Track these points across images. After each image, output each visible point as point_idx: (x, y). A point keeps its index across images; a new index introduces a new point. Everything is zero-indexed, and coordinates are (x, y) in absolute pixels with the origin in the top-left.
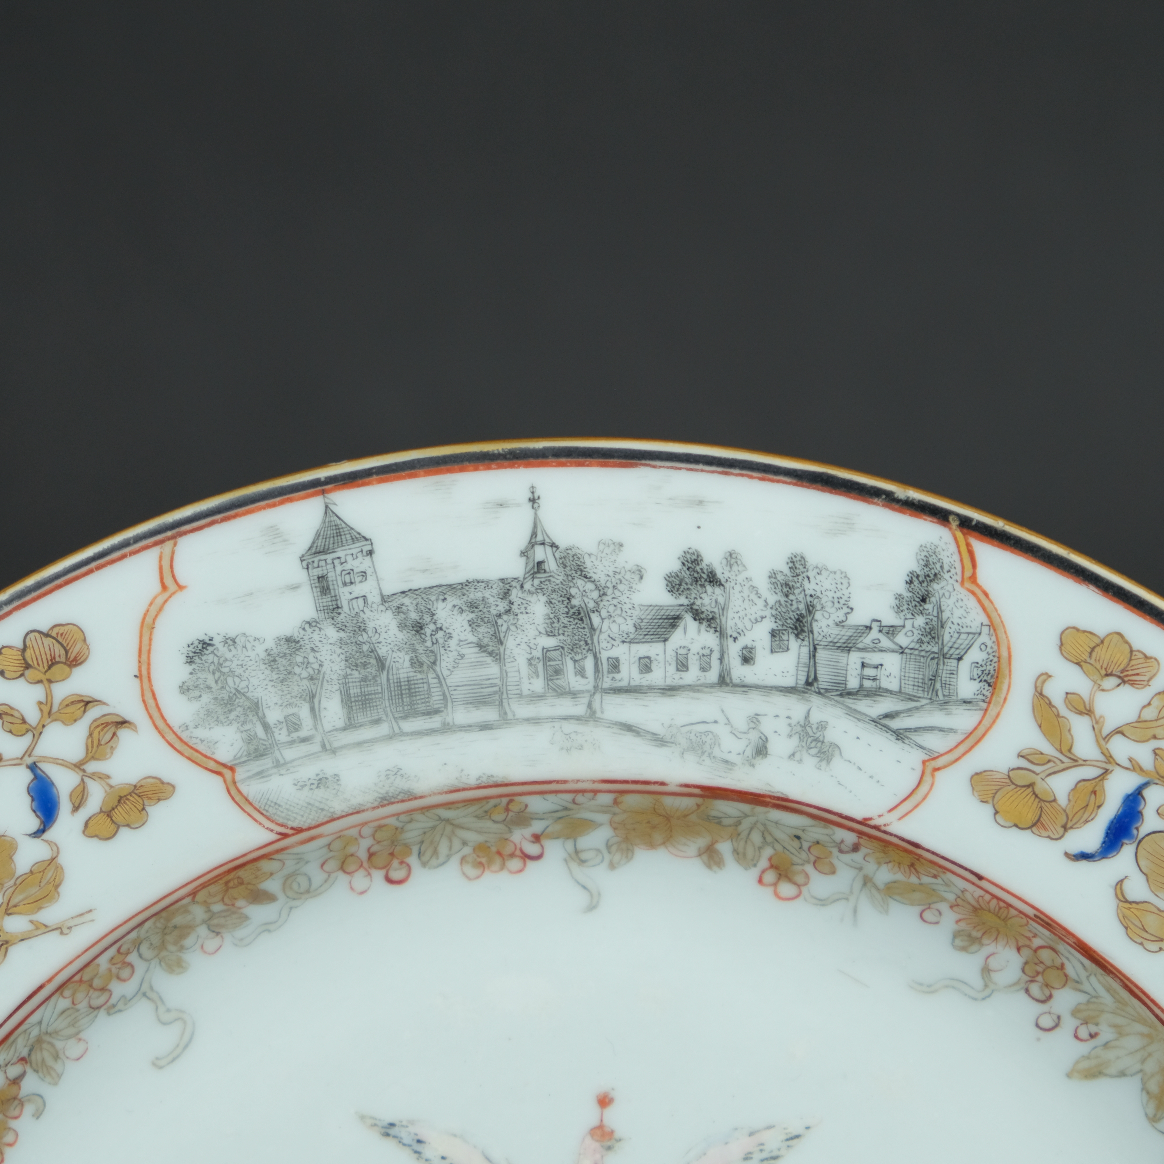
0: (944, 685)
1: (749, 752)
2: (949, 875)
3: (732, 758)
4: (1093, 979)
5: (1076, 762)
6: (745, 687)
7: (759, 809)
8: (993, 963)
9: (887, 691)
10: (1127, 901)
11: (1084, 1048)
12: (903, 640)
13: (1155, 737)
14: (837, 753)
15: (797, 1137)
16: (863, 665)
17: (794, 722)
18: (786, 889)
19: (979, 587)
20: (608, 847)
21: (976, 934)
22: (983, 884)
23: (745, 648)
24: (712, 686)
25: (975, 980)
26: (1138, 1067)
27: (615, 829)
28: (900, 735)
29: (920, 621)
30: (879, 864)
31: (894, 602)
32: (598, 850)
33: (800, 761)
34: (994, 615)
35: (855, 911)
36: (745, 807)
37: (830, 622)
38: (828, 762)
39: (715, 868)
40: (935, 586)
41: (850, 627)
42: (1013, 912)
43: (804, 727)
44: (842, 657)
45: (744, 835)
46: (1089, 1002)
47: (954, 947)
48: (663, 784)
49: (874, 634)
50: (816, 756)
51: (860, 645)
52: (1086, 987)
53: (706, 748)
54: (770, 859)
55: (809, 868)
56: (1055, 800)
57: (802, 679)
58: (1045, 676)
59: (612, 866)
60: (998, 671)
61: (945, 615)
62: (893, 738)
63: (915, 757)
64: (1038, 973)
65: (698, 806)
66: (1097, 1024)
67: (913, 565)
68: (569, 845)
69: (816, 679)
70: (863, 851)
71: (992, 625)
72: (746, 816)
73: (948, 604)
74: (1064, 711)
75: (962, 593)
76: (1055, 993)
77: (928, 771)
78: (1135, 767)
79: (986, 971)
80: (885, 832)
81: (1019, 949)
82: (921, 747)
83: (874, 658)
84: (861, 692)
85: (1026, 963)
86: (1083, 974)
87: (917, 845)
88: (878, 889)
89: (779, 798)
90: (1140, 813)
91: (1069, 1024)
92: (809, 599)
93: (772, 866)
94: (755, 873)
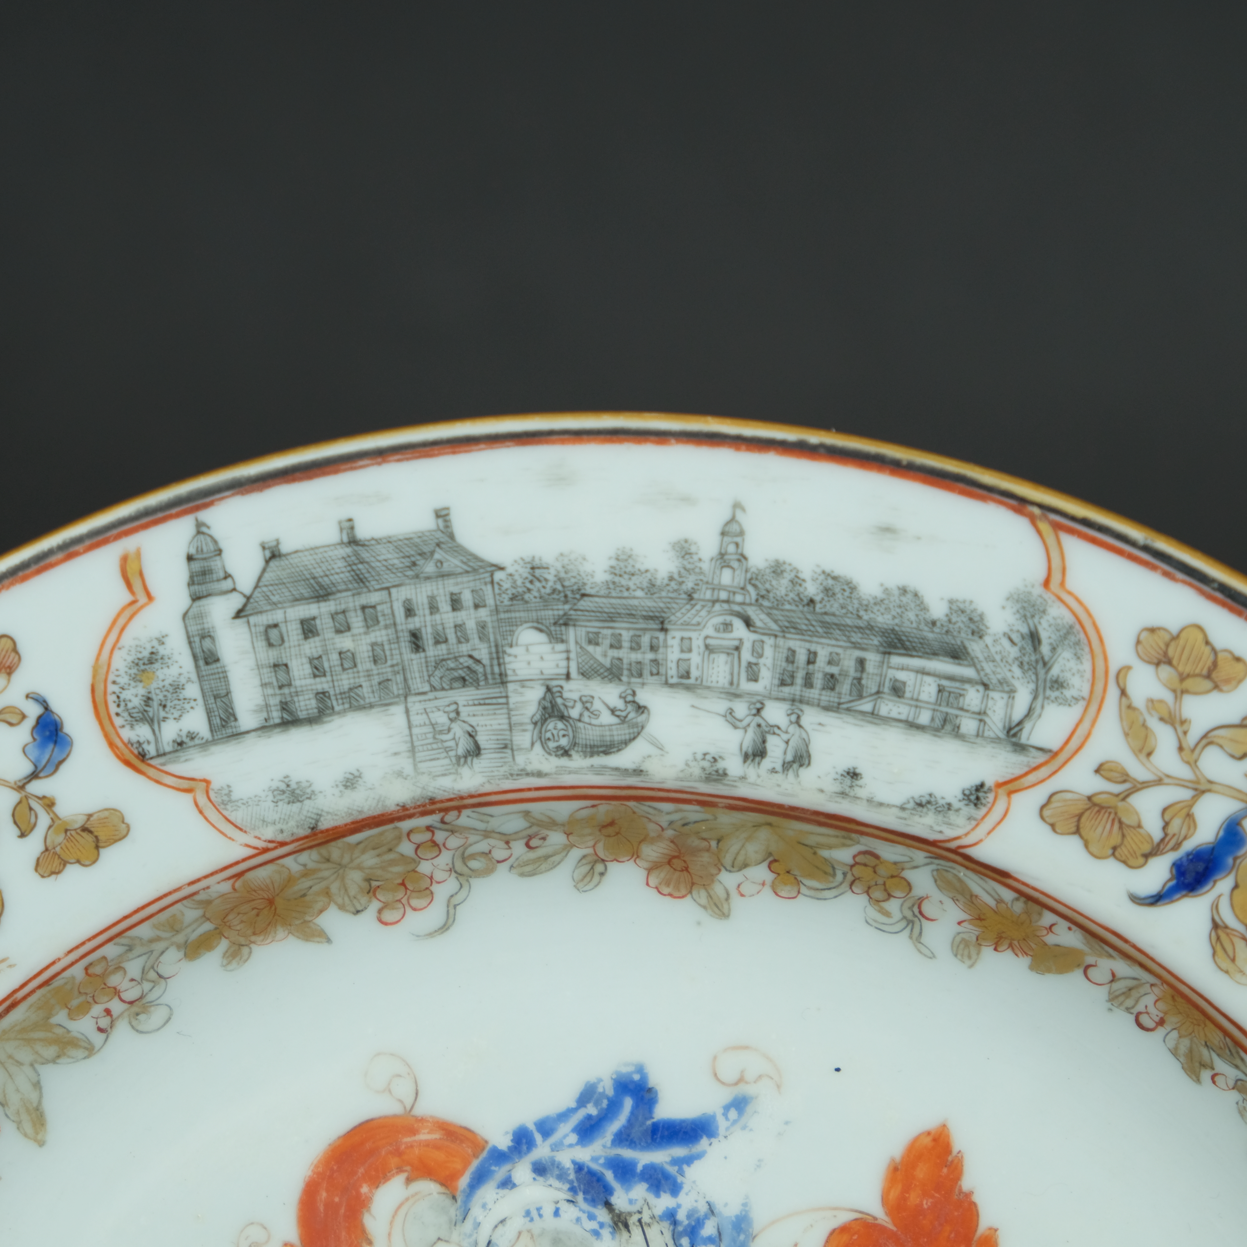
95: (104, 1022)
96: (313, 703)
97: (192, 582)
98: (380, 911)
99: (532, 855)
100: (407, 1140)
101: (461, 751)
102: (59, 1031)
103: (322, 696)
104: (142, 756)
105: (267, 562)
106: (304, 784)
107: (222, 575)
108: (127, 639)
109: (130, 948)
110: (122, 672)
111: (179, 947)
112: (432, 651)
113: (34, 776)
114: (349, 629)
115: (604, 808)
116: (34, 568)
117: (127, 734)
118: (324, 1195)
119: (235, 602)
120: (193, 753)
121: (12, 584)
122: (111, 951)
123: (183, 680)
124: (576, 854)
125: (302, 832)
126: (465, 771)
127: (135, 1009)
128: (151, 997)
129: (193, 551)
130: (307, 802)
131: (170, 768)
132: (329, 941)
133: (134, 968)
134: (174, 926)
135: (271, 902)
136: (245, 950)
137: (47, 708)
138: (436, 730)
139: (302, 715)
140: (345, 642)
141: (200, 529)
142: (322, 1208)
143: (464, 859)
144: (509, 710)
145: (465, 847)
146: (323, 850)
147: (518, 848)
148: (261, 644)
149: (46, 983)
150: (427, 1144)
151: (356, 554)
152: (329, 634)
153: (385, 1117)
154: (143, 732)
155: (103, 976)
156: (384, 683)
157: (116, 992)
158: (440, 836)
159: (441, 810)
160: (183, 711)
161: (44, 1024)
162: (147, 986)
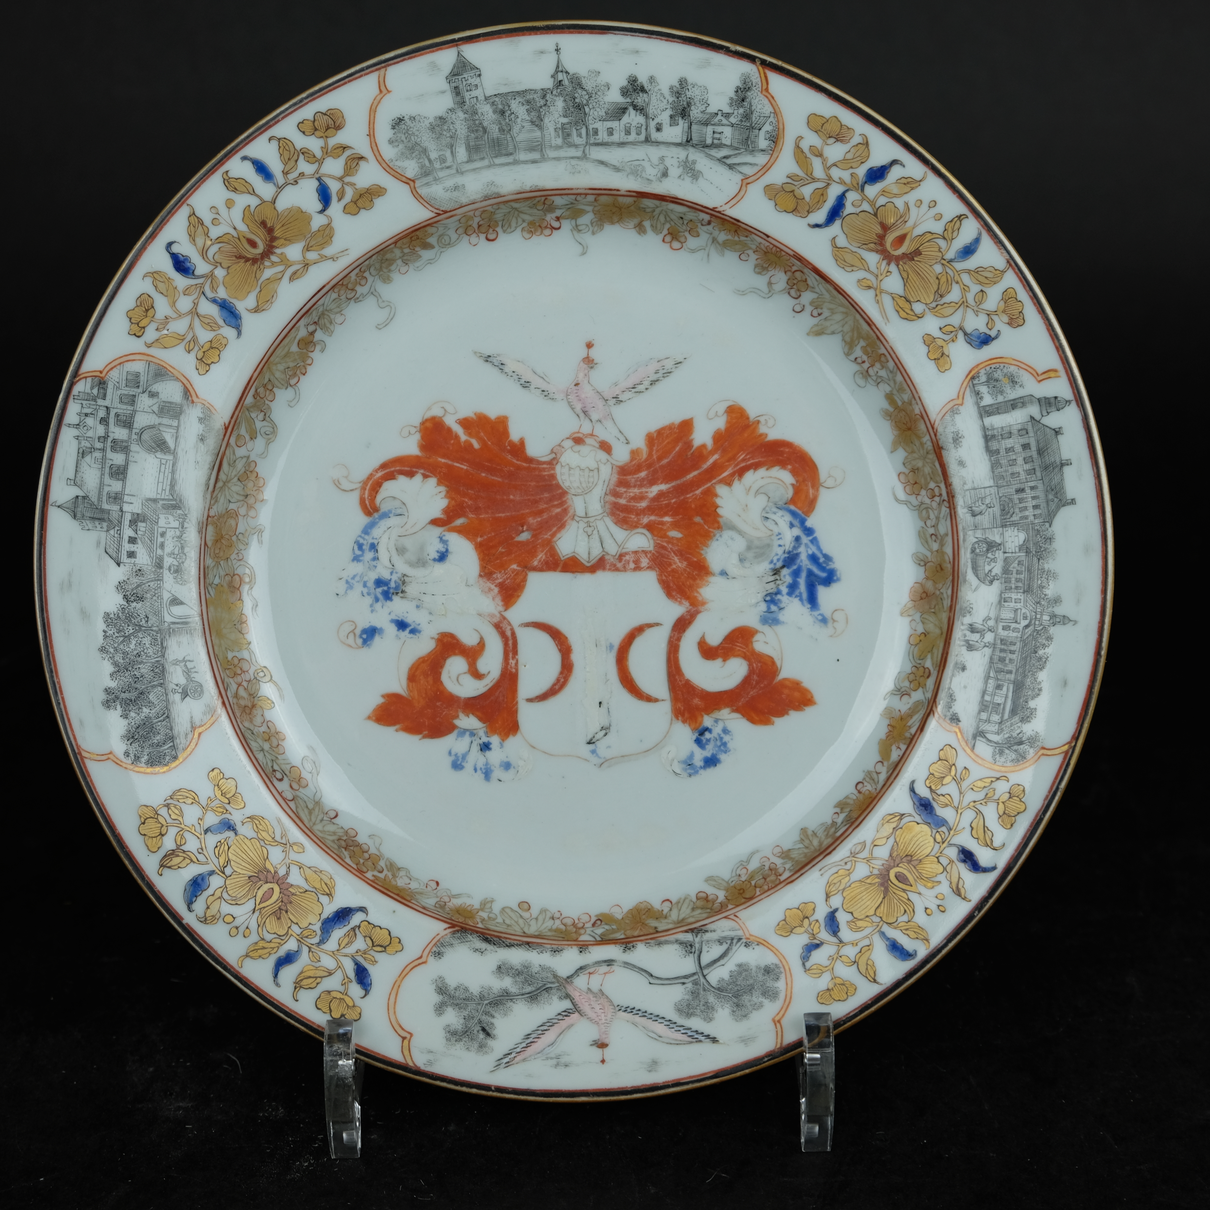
0: (752, 142)
1: (659, 175)
2: (753, 236)
3: (651, 178)
4: (820, 286)
5: (814, 180)
6: (658, 143)
7: (664, 203)
8: (773, 280)
9: (725, 145)
10: (837, 247)
11: (815, 321)
12: (733, 120)
13: (852, 167)
14: (701, 175)
15: (680, 363)
16: (714, 132)
17: (680, 160)
18: (676, 245)
19: (770, 94)
20: (592, 224)
21: (765, 265)
22: (769, 239)
23: (658, 123)
24: (642, 142)
25: (765, 289)
26: (840, 329)
27: (595, 214)
28: (731, 167)
29: (741, 111)
30: (720, 231)
31: (729, 101)
32: (587, 225)
33: (683, 179)
34: (776, 108)
35: (708, 255)
36: (657, 202)
37: (698, 111)
38: (697, 180)
39: (642, 234)
40: (749, 94)
41: (708, 114)
42: (783, 253)
43: (685, 162)
44: (704, 128)
45: (656, 217)
46: (818, 298)
47: (755, 272)
48: (618, 190)
49: (719, 117)
50: (691, 177)
51: (712, 123)
52: (817, 290)
53: (639, 172)
54: (668, 230)
55: (687, 234)
56: (804, 199)
57: (685, 139)
58: (800, 138)
59: (593, 233)
60: (778, 135)
61: (753, 108)
62: (728, 168)
63: (738, 178)
64: (794, 284)
65: (635, 202)
66: (822, 309)
67: (738, 83)
68: (573, 222)
69: (691, 139)
70: (713, 224)
71: (775, 113)
72: (657, 207)
73: (755, 102)
74: (809, 155)
75: (762, 97)
76: (802, 294)
77: (744, 184)
78: (842, 182)
79: (770, 284)
80: (723, 214)
81: (785, 272)
82: (741, 173)
83: (719, 129)
84: (712, 146)
85: (789, 279)
86: (816, 283)
87: (738, 221)
88: (719, 244)
89: (673, 198)
90: (844, 204)
91: (809, 309)
92: (688, 100)
93: (669, 233)
94: (661, 236)
95: (859, 360)
96: (995, 448)
97: (1045, 398)
98: (904, 473)
99: (928, 536)
100: (810, 484)
101: (974, 508)
102: (856, 342)
103: (998, 452)
104: (973, 378)
105: (1054, 430)
106: (961, 444)
107: (1049, 411)
108: (1022, 372)
109: (891, 372)
110: (1008, 370)
111: (891, 391)
112: (1016, 497)
113: (965, 334)
114: (1025, 463)
115: (949, 567)
116: (1052, 333)
117: (983, 372)
118: (787, 450)
119: (1037, 416)
120: (974, 398)
121: (1046, 324)
122: (891, 364)
123: (1005, 395)
124: (928, 554)
125: (940, 443)
126: (966, 510)
127: (865, 373)
128: (869, 379)
129: (1059, 399)
130: (953, 445)
131: (968, 389)
132: (892, 452)
133: (883, 373)
134: (901, 390)
135: (909, 429)
136: (888, 418)
137: (993, 339)
138: (982, 499)
139: (990, 444)
140: (1020, 461)
141: (1068, 402)
142: (782, 449)
143: (927, 508)
144: (991, 528)
145: (932, 509)
146: (932, 451)
147: (932, 531)
148: (1019, 427)
149: (878, 338)
150: (808, 492)
151: (1057, 466)
152: (1023, 455)
153: (818, 475)
154: (983, 378)
155: (879, 360)
156: (1003, 477)
157: (872, 366)
158: (937, 499)
159: (949, 500)
160: (991, 395)
161: (860, 337)
162: (874, 378)
